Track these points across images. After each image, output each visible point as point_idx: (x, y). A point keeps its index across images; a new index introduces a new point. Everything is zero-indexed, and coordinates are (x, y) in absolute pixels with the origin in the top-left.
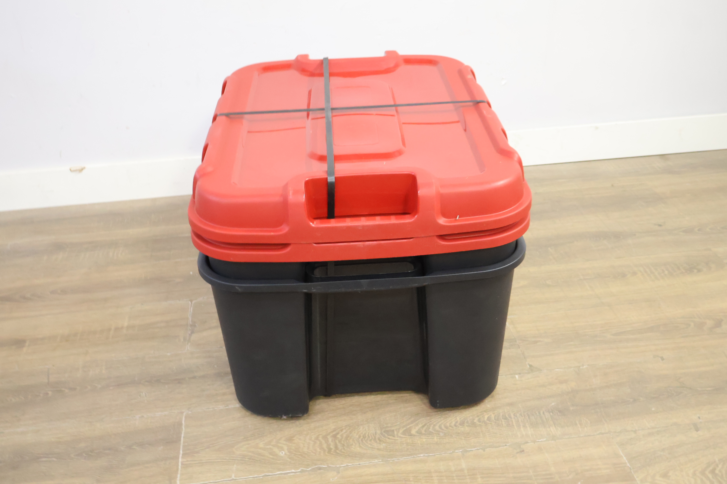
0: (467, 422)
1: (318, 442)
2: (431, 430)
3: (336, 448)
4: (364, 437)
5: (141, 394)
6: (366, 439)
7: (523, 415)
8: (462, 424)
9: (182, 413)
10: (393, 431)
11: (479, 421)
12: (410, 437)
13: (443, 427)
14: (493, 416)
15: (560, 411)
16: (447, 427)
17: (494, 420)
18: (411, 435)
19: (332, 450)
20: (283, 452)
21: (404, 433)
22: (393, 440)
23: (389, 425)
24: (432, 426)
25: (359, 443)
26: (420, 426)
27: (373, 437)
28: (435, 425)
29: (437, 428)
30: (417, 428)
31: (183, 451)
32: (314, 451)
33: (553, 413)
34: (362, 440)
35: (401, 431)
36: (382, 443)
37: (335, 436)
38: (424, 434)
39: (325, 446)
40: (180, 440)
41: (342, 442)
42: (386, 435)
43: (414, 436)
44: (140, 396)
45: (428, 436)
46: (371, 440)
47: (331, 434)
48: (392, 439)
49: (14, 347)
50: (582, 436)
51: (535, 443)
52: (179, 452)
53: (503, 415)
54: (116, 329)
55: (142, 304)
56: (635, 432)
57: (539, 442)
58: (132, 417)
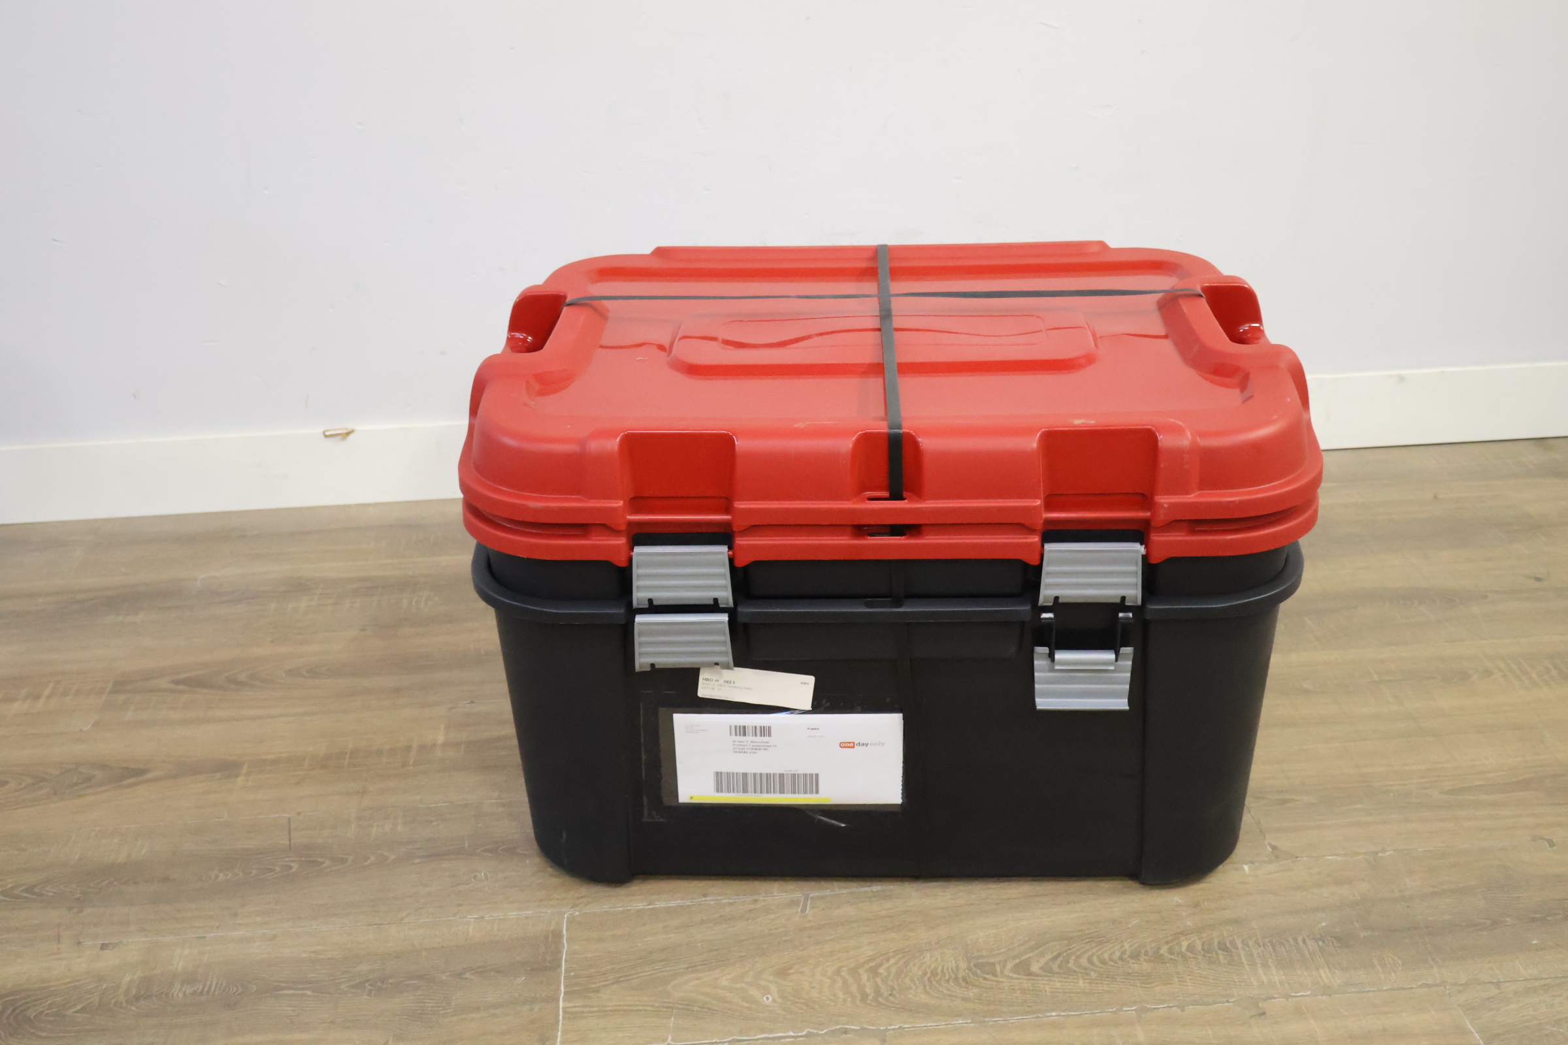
0: (1146, 953)
1: (840, 981)
2: (1071, 965)
3: (878, 992)
4: (934, 974)
5: (478, 874)
6: (938, 978)
7: (1261, 944)
8: (1135, 956)
9: (562, 914)
11: (1171, 951)
12: (1028, 977)
13: (1095, 959)
14: (1199, 944)
15: (1339, 939)
16: (1104, 962)
17: (1202, 952)
18: (1030, 974)
19: (870, 998)
20: (769, 996)
21: (1016, 969)
22: (994, 983)
23: (984, 953)
24: (1074, 957)
25: (925, 986)
26: (1049, 956)
27: (953, 976)
28: (1078, 957)
29: (1084, 961)
30: (1043, 961)
31: (566, 986)
32: (832, 998)
33: (1324, 942)
34: (930, 980)
35: (1009, 966)
36: (970, 987)
37: (874, 971)
38: (1057, 973)
39: (854, 989)
40: (560, 966)
41: (890, 983)
42: (979, 972)
43: (1037, 975)
44: (475, 877)
45: (1065, 978)
46: (948, 981)
47: (867, 967)
48: (991, 980)
49: (218, 775)
50: (1385, 988)
51: (1288, 1000)
52: (558, 989)
53: (1219, 942)
54: (422, 748)
55: (472, 702)
56: (1498, 984)
57: (1296, 997)
58: (460, 918)
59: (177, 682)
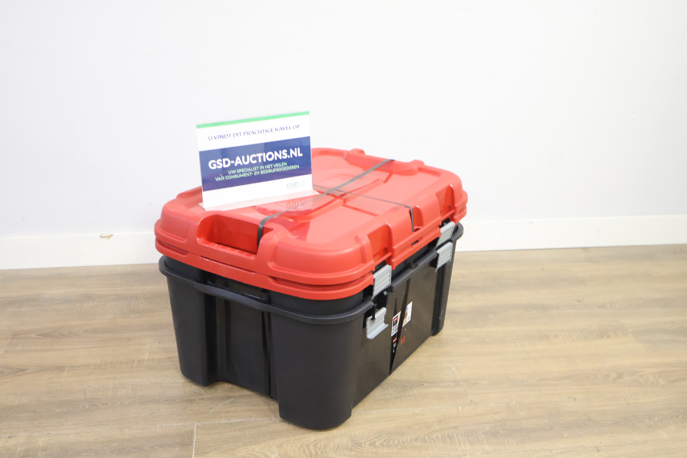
0: (420, 439)
1: (302, 449)
2: (391, 443)
3: (316, 453)
4: (338, 447)
5: (161, 409)
6: (340, 448)
7: (463, 436)
8: (416, 440)
9: (195, 424)
10: (361, 443)
11: (429, 438)
12: (374, 448)
13: (400, 441)
14: (440, 436)
15: (493, 434)
16: (404, 442)
17: (441, 439)
18: (375, 447)
19: (313, 455)
20: (274, 455)
21: (370, 444)
22: (361, 450)
23: (358, 439)
24: (392, 440)
25: (335, 451)
26: (382, 440)
27: (346, 447)
28: (394, 440)
29: (396, 442)
30: (380, 442)
31: (195, 451)
32: (299, 455)
33: (487, 435)
34: (337, 449)
35: (367, 443)
36: (352, 451)
37: (315, 445)
38: (385, 446)
39: (307, 452)
40: (193, 444)
41: (321, 450)
42: (356, 446)
43: (378, 447)
44: (160, 411)
45: (389, 448)
46: (344, 449)
47: (313, 444)
48: (360, 449)
49: (56, 371)
50: (508, 452)
51: (472, 456)
52: (192, 452)
53: (448, 435)
54: (139, 361)
55: (159, 343)
56: (550, 451)
57: (475, 455)
58: (154, 426)
59: (38, 335)
